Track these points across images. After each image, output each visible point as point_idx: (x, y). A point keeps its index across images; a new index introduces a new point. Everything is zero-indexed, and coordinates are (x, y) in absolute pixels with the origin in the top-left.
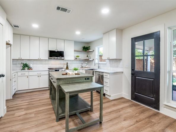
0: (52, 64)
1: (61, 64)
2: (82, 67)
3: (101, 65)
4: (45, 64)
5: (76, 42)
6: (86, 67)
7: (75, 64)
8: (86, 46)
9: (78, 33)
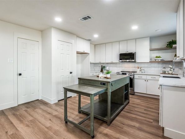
6: (170, 72)
9: (135, 28)
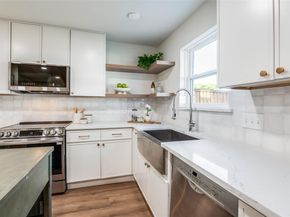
0: (35, 110)
1: (66, 109)
2: (135, 119)
3: (201, 114)
4: (14, 109)
5: (113, 41)
6: (147, 119)
7: (113, 108)
8: (149, 52)
